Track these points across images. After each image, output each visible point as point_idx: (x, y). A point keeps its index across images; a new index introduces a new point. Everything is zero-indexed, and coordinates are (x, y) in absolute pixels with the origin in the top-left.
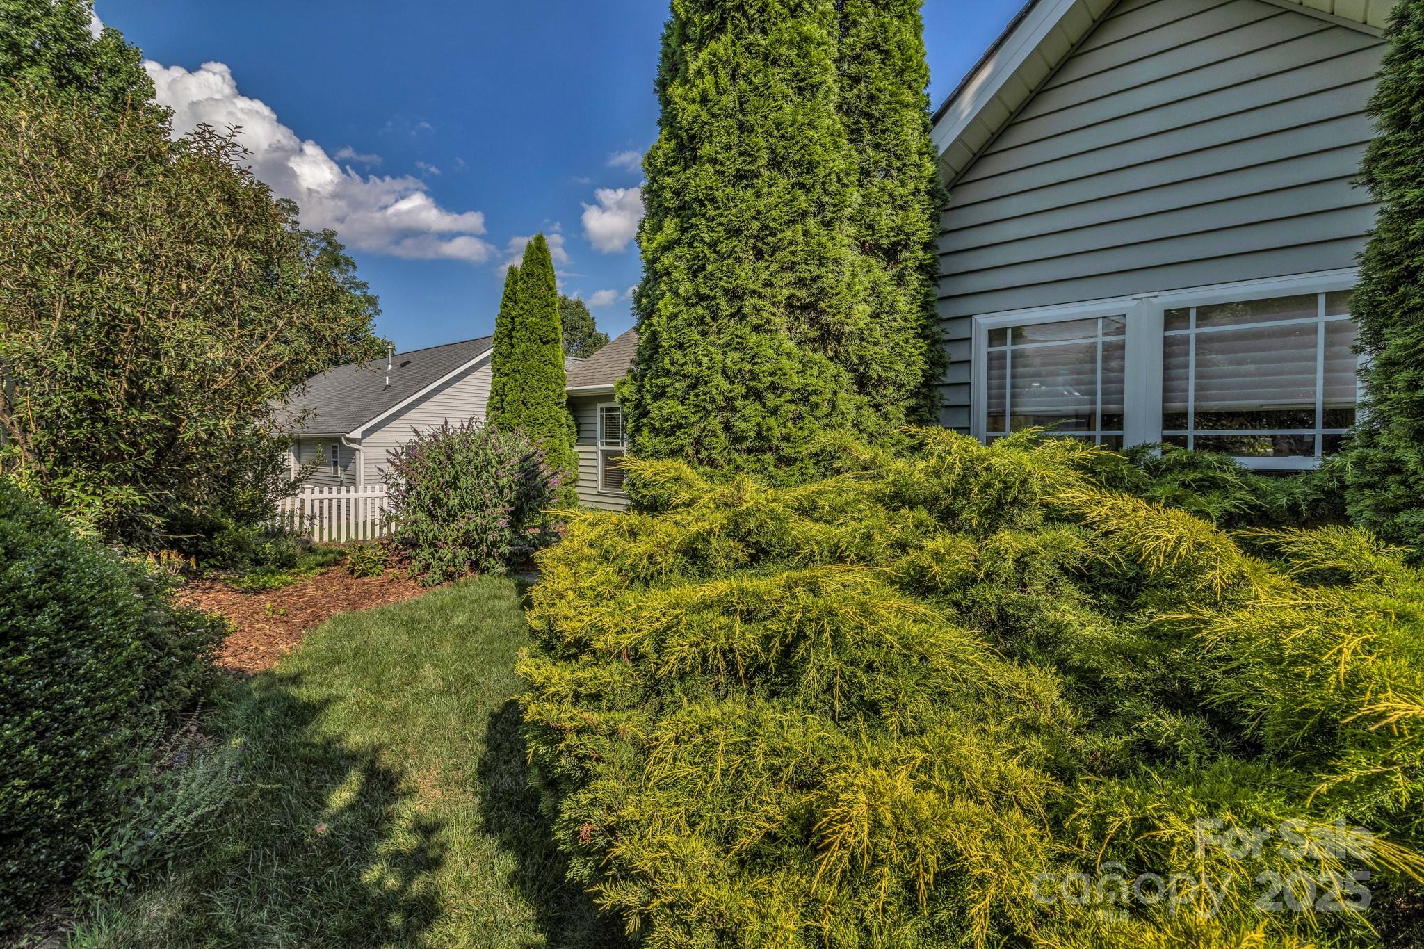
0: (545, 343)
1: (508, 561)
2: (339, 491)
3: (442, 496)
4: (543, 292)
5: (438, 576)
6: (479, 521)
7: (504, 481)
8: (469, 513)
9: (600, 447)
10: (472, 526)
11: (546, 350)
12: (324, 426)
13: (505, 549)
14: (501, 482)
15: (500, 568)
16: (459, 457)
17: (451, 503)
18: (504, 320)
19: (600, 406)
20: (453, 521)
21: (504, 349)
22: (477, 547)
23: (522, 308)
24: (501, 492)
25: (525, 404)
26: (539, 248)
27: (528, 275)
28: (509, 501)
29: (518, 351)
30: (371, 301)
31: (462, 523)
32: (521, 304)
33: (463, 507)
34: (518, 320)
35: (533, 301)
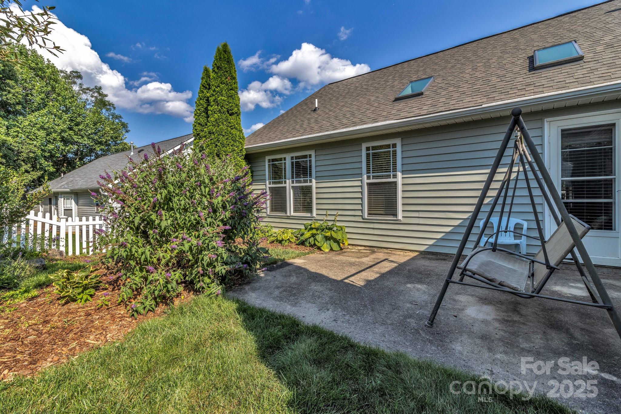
0: (231, 115)
1: (223, 279)
2: (87, 220)
3: (153, 217)
4: (228, 80)
5: (149, 303)
6: (194, 242)
7: (218, 201)
8: (183, 234)
9: (268, 186)
10: (186, 247)
11: (232, 119)
12: (91, 184)
13: (221, 269)
14: (215, 201)
15: (216, 288)
16: (170, 178)
17: (164, 224)
18: (201, 102)
19: (267, 158)
20: (167, 241)
21: (202, 120)
22: (192, 266)
23: (214, 91)
24: (215, 211)
25: (218, 156)
26: (225, 51)
27: (218, 68)
28: (222, 221)
29: (212, 119)
30: (124, 126)
31: (175, 243)
32: (213, 88)
33: (176, 227)
34: (212, 99)
35: (222, 86)
